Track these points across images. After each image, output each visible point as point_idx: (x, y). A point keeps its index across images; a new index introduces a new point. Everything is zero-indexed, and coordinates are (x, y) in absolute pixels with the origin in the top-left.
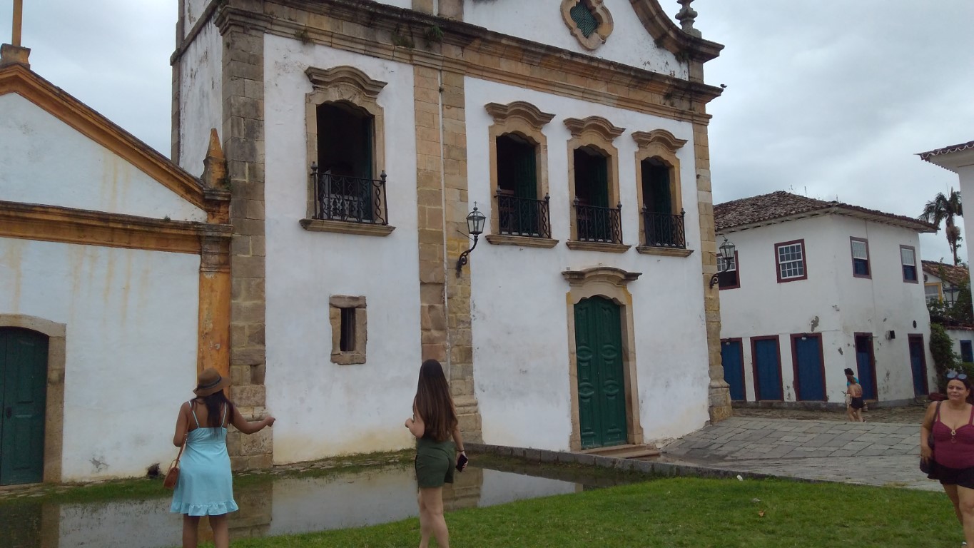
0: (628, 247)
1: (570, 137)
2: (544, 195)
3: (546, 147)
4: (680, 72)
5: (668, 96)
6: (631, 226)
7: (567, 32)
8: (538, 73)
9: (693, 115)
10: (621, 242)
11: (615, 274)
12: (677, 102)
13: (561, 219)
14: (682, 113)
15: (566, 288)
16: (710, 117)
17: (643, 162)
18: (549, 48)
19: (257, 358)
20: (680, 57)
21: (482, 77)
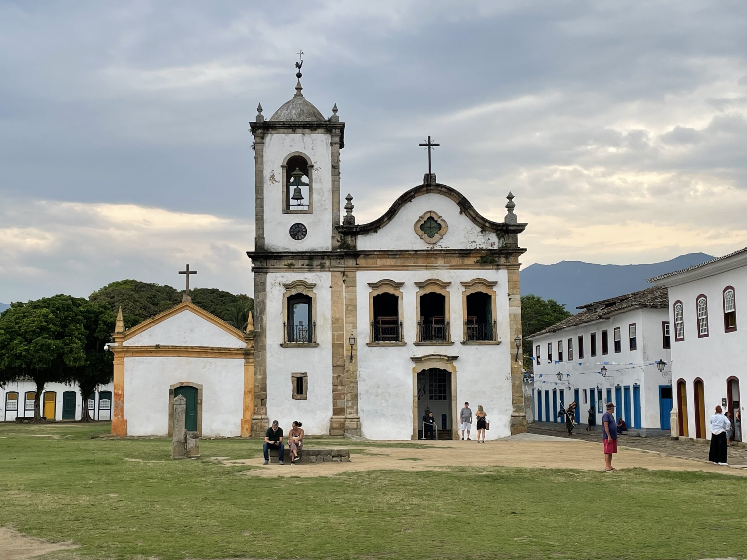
1: (418, 290)
2: (400, 321)
3: (402, 297)
10: (449, 340)
13: (410, 331)
15: (413, 365)
18: (401, 251)
19: (263, 397)
21: (366, 270)
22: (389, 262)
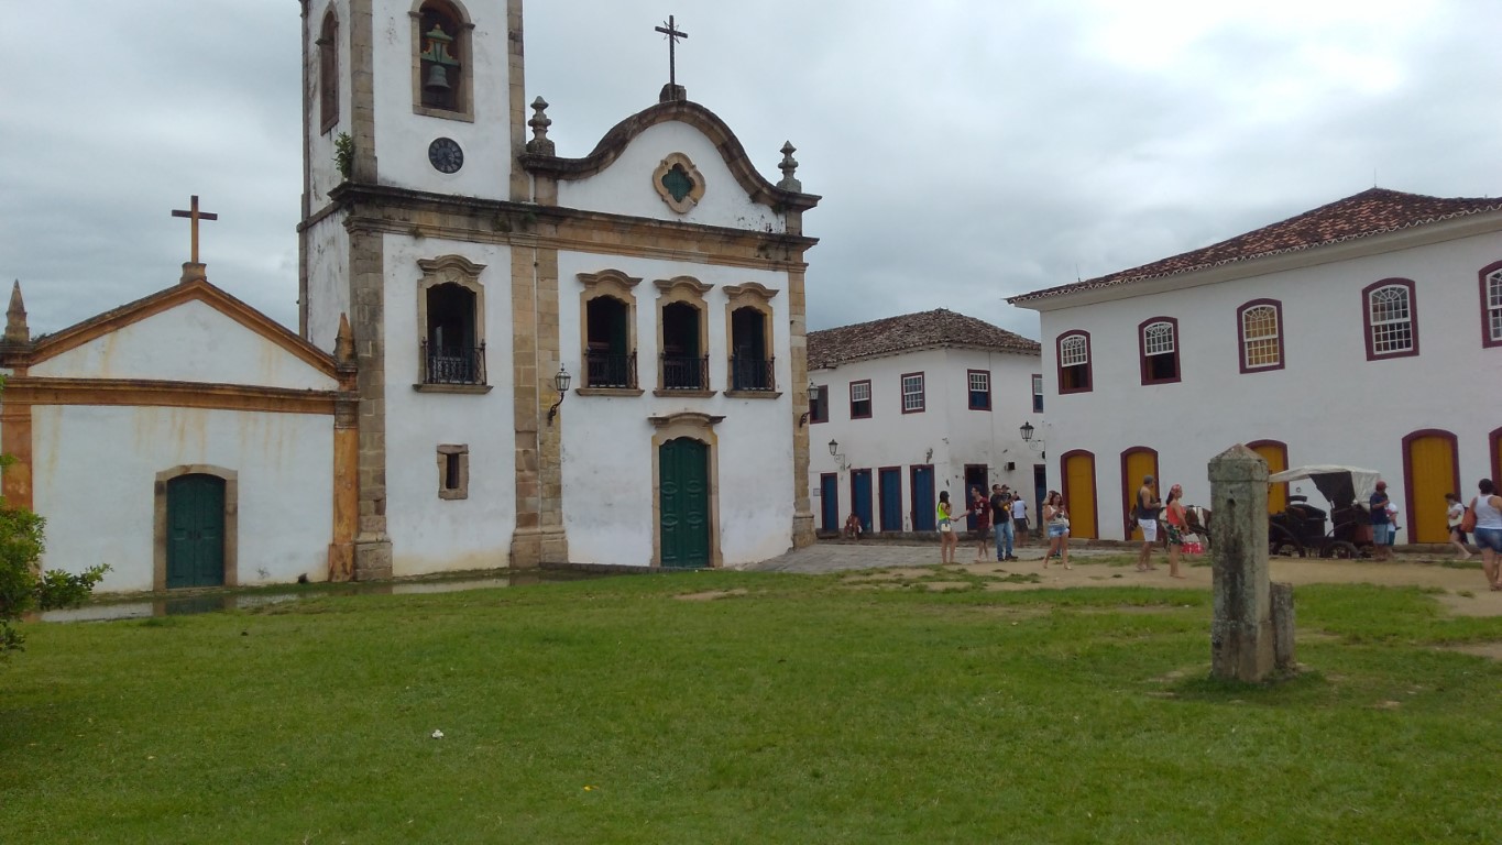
0: (714, 393)
1: (659, 296)
2: (632, 350)
3: (635, 306)
4: (778, 225)
5: (762, 249)
6: (718, 372)
7: (659, 199)
8: (628, 241)
9: (788, 265)
10: (708, 388)
11: (701, 418)
12: (772, 253)
13: (648, 369)
14: (777, 263)
15: (653, 432)
16: (807, 265)
17: (735, 314)
18: (638, 219)
19: (380, 496)
20: (777, 210)
21: (575, 249)
22: (612, 238)
